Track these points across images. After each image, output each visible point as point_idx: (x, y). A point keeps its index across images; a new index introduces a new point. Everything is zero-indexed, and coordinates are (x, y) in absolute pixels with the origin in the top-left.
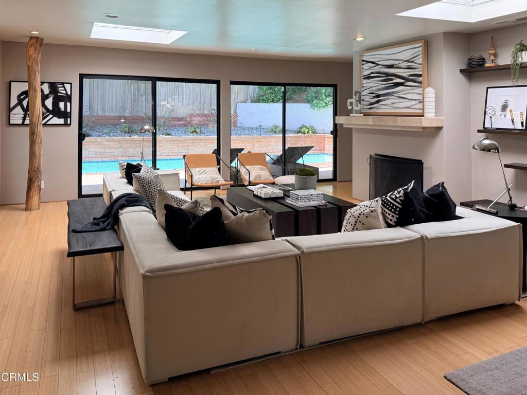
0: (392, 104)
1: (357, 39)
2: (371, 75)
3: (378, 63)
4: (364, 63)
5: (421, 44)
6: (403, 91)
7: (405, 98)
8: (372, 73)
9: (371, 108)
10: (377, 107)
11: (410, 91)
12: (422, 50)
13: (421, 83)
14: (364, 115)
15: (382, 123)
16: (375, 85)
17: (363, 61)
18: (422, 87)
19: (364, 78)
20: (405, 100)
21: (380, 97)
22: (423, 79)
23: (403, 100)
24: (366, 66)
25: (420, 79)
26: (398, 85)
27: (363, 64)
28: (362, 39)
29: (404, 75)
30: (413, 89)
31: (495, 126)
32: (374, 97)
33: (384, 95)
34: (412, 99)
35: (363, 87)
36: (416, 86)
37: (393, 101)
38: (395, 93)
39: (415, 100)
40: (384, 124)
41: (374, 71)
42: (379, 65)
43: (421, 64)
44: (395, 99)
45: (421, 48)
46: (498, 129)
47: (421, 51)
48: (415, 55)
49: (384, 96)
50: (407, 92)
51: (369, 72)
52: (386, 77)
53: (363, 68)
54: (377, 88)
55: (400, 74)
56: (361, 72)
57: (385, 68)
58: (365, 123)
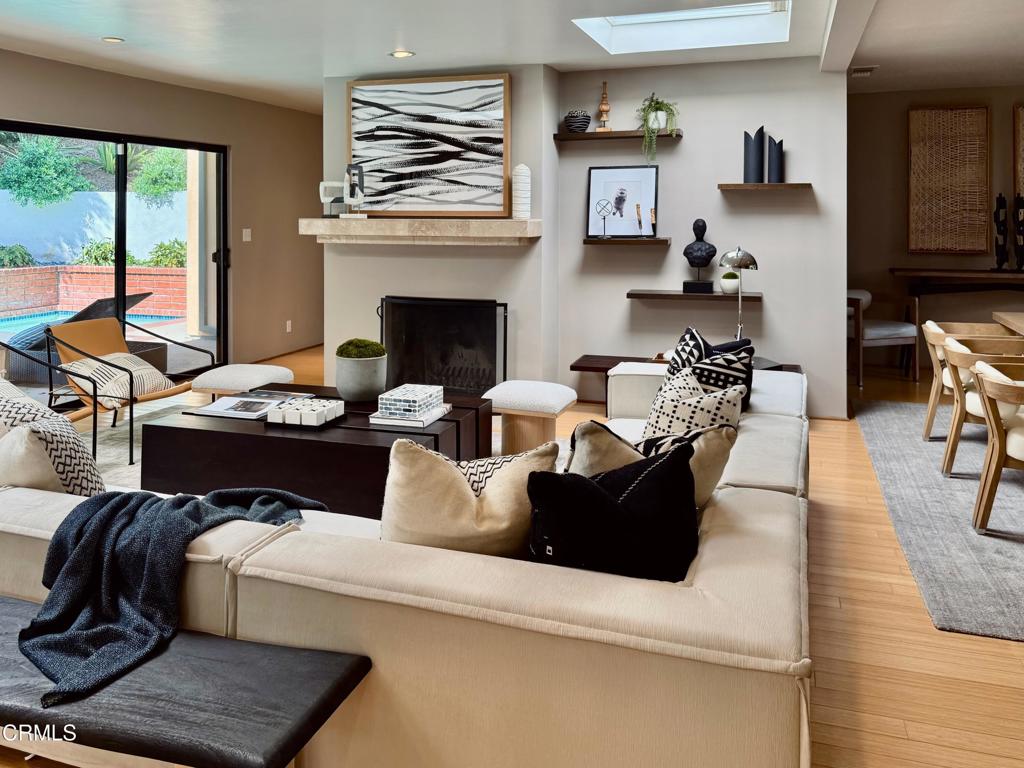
0: (433, 194)
1: (396, 55)
2: (377, 133)
3: (395, 108)
4: (357, 105)
5: (501, 81)
6: (457, 170)
7: (464, 184)
8: (379, 128)
9: (378, 202)
10: (392, 200)
11: (474, 170)
12: (505, 92)
13: (500, 155)
14: (369, 217)
15: (431, 233)
16: (389, 154)
17: (355, 100)
18: (502, 164)
19: (357, 139)
20: (461, 187)
21: (402, 180)
22: (506, 148)
23: (456, 187)
24: (363, 113)
25: (498, 147)
26: (444, 156)
27: (354, 108)
28: (405, 54)
29: (459, 137)
30: (481, 167)
31: (610, 232)
32: (385, 180)
33: (411, 176)
34: (477, 186)
35: (354, 156)
36: (487, 162)
37: (435, 188)
38: (438, 173)
39: (485, 187)
40: (437, 234)
41: (385, 124)
42: (398, 113)
43: (501, 120)
44: (438, 184)
45: (501, 89)
46: (613, 237)
47: (501, 93)
48: (487, 100)
49: (411, 178)
50: (466, 171)
51: (372, 125)
52: (415, 139)
53: (353, 116)
54: (395, 160)
55: (452, 136)
56: (350, 125)
57: (414, 120)
58: (388, 233)
